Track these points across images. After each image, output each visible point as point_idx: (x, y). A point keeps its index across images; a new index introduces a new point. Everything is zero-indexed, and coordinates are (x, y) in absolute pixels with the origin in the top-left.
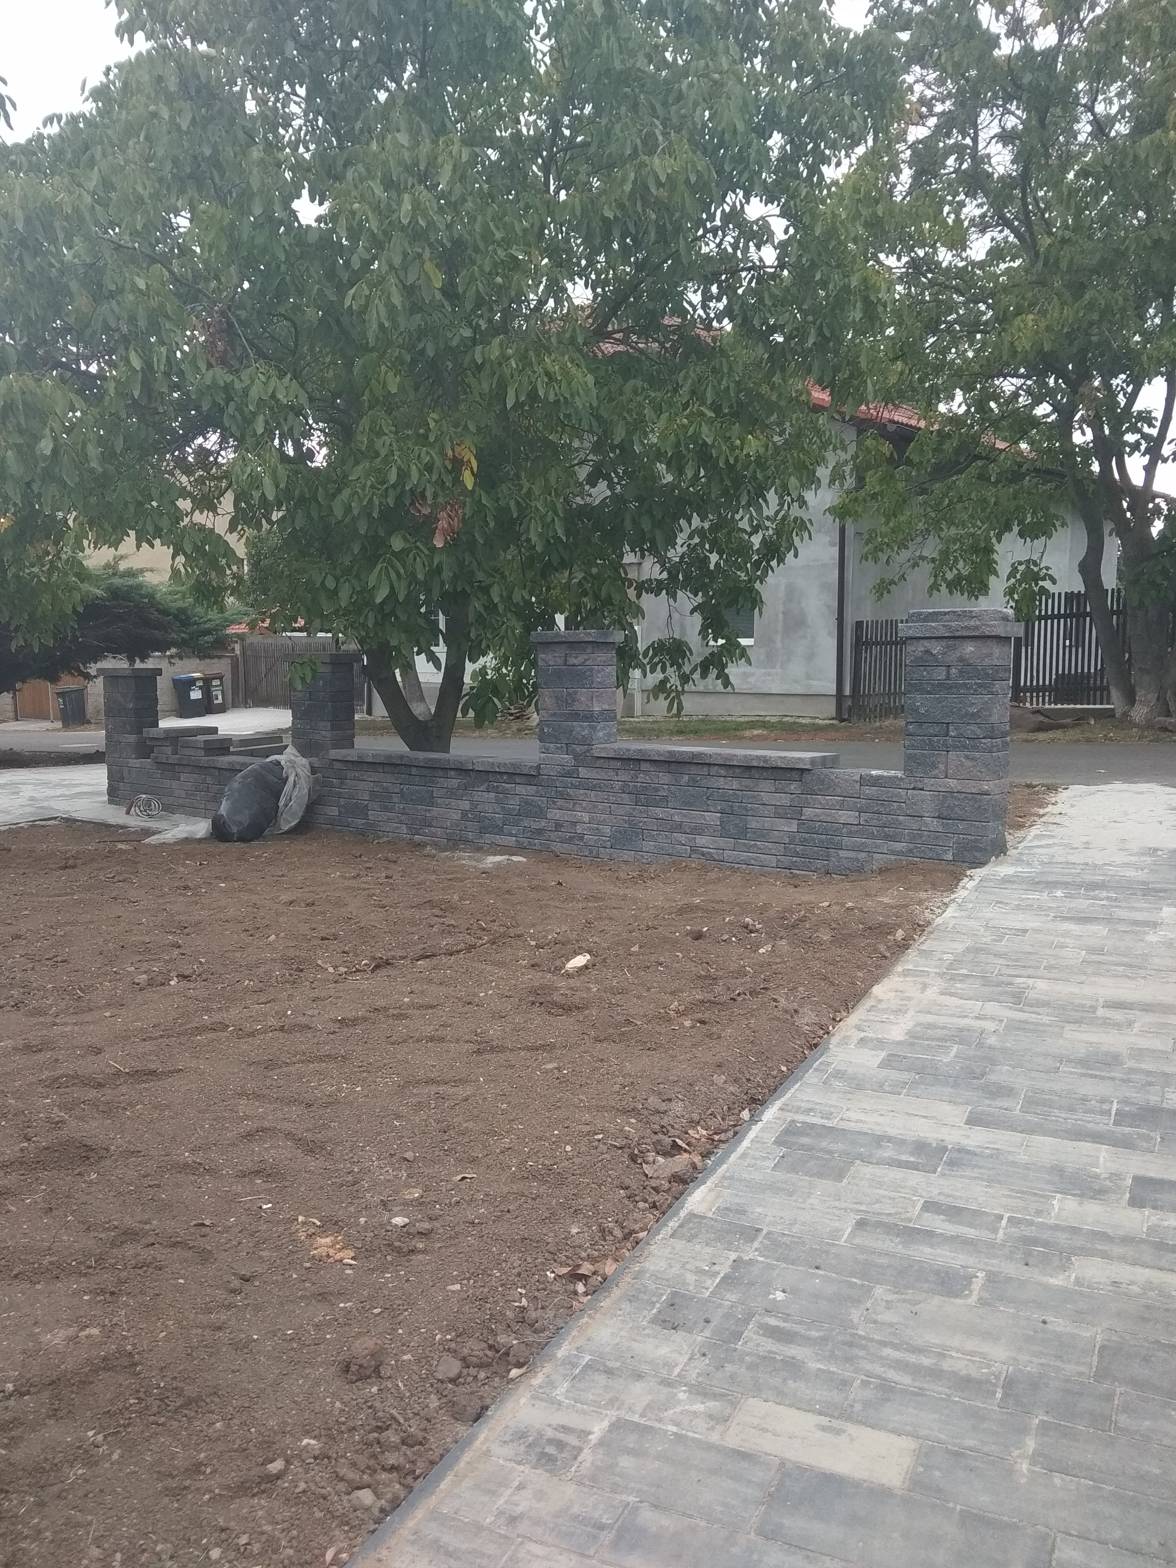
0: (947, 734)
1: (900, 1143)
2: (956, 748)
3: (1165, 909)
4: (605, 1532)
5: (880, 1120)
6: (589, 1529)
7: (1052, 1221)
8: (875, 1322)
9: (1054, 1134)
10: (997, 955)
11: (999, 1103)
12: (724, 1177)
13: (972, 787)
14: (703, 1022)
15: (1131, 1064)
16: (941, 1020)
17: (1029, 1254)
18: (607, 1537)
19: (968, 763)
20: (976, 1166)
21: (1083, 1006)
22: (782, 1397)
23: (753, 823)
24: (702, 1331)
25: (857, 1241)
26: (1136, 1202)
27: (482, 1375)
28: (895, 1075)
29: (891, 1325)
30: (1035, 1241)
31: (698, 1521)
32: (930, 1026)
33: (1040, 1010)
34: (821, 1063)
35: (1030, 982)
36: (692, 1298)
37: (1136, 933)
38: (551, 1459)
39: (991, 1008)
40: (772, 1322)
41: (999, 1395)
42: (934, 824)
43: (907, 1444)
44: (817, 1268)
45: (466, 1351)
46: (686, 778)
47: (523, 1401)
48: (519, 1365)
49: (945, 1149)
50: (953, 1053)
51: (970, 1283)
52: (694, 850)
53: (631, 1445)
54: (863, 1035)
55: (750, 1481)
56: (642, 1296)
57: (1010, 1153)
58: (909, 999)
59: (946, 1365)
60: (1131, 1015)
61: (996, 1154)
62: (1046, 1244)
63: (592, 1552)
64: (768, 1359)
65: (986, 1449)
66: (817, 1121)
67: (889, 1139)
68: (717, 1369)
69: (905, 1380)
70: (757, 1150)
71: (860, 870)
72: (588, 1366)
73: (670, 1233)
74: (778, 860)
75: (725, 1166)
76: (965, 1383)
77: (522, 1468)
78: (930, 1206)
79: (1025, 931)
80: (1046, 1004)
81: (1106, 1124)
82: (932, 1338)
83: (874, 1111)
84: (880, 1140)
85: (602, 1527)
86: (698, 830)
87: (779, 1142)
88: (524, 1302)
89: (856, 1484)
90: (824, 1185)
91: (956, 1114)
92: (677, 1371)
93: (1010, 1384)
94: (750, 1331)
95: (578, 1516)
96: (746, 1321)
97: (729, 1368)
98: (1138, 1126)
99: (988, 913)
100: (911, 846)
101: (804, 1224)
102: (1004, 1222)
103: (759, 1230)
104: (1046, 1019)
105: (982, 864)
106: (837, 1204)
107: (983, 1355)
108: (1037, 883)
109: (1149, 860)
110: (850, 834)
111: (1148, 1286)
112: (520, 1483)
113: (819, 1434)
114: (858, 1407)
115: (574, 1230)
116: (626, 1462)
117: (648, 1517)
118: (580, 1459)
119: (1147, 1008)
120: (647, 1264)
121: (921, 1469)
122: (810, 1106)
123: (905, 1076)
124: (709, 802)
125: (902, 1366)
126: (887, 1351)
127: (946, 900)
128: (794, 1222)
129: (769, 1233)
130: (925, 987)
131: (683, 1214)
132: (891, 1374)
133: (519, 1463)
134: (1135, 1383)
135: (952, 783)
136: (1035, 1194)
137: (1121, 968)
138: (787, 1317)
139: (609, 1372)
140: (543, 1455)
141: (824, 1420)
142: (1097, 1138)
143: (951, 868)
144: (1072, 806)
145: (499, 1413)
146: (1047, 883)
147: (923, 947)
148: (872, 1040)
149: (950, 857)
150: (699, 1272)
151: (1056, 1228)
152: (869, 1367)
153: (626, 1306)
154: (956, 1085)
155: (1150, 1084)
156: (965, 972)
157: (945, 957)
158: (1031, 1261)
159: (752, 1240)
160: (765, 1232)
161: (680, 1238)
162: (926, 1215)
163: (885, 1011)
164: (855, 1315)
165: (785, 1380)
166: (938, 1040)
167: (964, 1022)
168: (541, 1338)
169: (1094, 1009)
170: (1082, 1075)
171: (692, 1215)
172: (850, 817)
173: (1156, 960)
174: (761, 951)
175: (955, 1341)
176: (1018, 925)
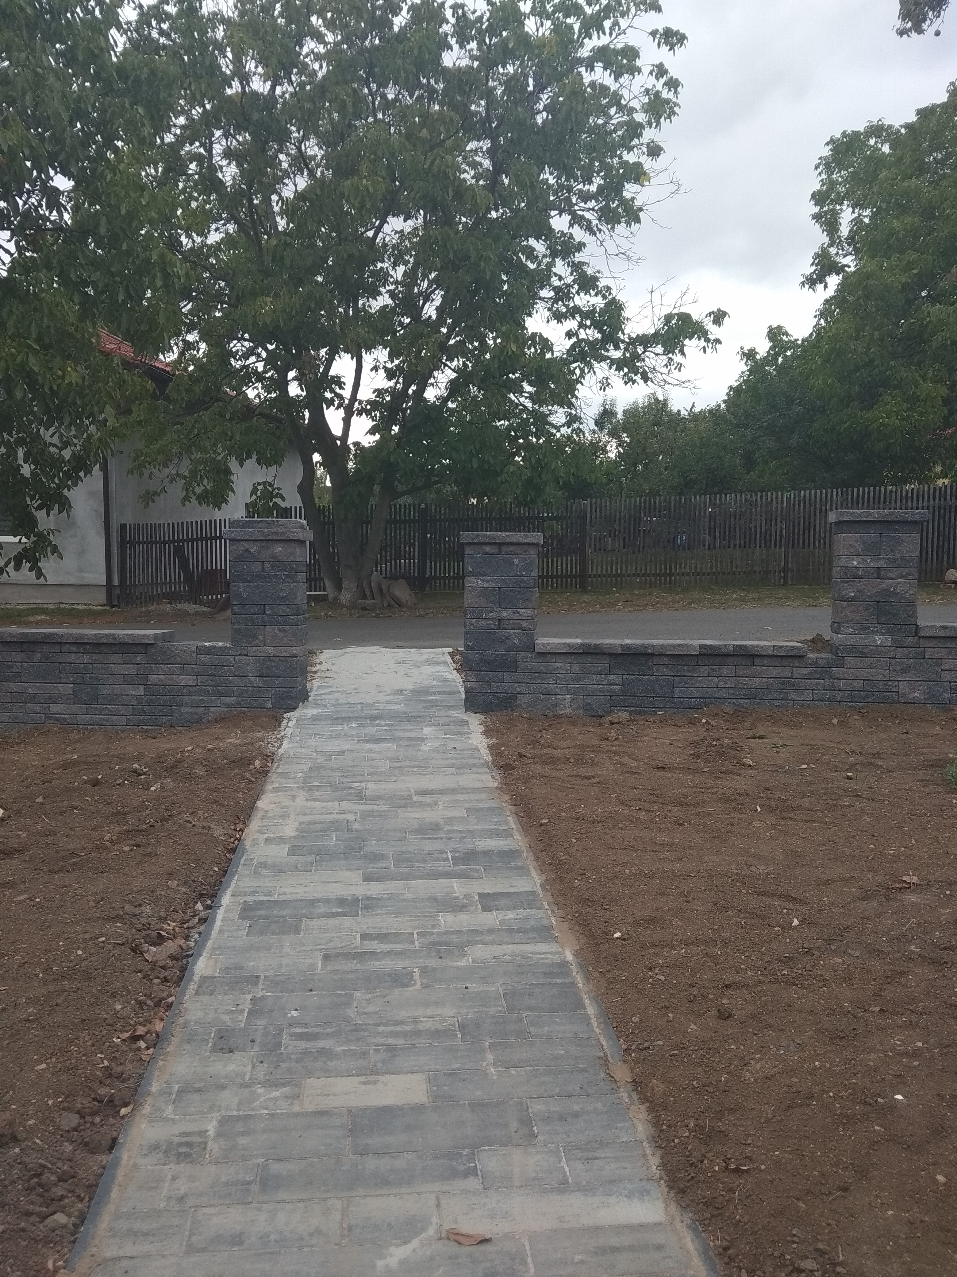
0: (264, 613)
1: (327, 901)
2: (271, 623)
3: (425, 729)
4: (253, 1185)
5: (306, 889)
6: (239, 1187)
7: (444, 930)
8: (365, 1013)
9: (421, 878)
10: (333, 770)
11: (379, 865)
12: (214, 949)
13: (284, 652)
14: (138, 846)
15: (447, 828)
16: (317, 818)
17: (439, 952)
18: (255, 1187)
19: (281, 634)
20: (383, 906)
21: (403, 796)
22: (328, 1073)
23: (104, 690)
24: (252, 1048)
25: (329, 968)
26: (486, 909)
27: (97, 1119)
28: (302, 859)
29: (376, 1013)
30: (440, 944)
31: (312, 1159)
32: (310, 823)
33: (378, 802)
34: (246, 860)
35: (363, 784)
36: (234, 1030)
37: (414, 746)
38: (187, 1155)
39: (345, 805)
40: (298, 1030)
41: (459, 1036)
42: (256, 681)
43: (419, 1078)
44: (311, 990)
45: (79, 1106)
46: (39, 655)
47: (143, 1126)
48: (126, 1105)
49: (357, 900)
50: (334, 839)
51: (413, 977)
52: (48, 717)
53: (241, 1130)
54: (266, 836)
55: (333, 1127)
56: (196, 1037)
57: (400, 894)
58: (287, 807)
59: (420, 1027)
60: (436, 797)
61: (391, 897)
62: (446, 944)
63: (250, 1199)
64: (306, 1053)
65: (467, 1067)
66: (262, 898)
67: (319, 901)
68: (275, 1068)
69: (401, 1042)
70: (229, 925)
71: (199, 721)
72: (180, 1092)
73: (194, 992)
74: (127, 719)
75: (210, 942)
76: (437, 1034)
77: (168, 1167)
78: (364, 937)
79: (344, 752)
80: (380, 798)
81: (449, 866)
82: (404, 1014)
83: (299, 885)
84: (313, 902)
85: (249, 1183)
86: (53, 700)
87: (242, 917)
88: (106, 1063)
89: (401, 1108)
90: (288, 940)
91: (356, 877)
92: (247, 1077)
93: (462, 1027)
94: (285, 1039)
95: (228, 1182)
96: (280, 1034)
97: (284, 1065)
98: (467, 864)
99: (313, 742)
100: (240, 699)
101: (287, 965)
102: (415, 936)
103: (258, 977)
104: (384, 808)
105: (294, 709)
106: (303, 948)
107: (438, 1016)
108: (337, 719)
109: (401, 698)
110: (190, 694)
111: (514, 955)
112: (173, 1176)
113: (363, 1087)
114: (379, 1065)
115: (119, 1007)
116: (243, 1141)
117: (275, 1167)
118: (208, 1148)
119: (442, 792)
120: (188, 1017)
121: (435, 1088)
122: (253, 889)
123: (310, 858)
124: (62, 675)
125: (392, 1034)
126: (381, 1028)
127: (279, 736)
128: (281, 966)
129: (265, 977)
130: (294, 798)
131: (196, 978)
132: (390, 1041)
133: (165, 1164)
134: (530, 1009)
135: (270, 649)
136: (426, 916)
137: (415, 769)
138: (306, 1025)
139: (199, 1091)
140: (180, 1154)
141: (363, 1079)
142: (448, 875)
143: (272, 713)
144: (333, 664)
145: (129, 1139)
146: (344, 718)
147: (279, 770)
148: (274, 839)
149: (270, 706)
150: (230, 1012)
151: (447, 933)
152: (374, 1040)
153: (187, 1047)
154: (346, 859)
155: (464, 838)
156: (317, 784)
157: (298, 775)
158: (442, 955)
159: (257, 984)
160: (262, 977)
161: (204, 994)
162: (365, 942)
163: (274, 817)
164: (351, 1013)
165: (325, 1062)
166: (320, 831)
167: (331, 817)
168: (130, 1084)
169: (410, 797)
170: (422, 839)
171: (204, 979)
172: (189, 680)
173: (434, 762)
174: (153, 789)
175: (420, 1012)
176: (337, 749)
